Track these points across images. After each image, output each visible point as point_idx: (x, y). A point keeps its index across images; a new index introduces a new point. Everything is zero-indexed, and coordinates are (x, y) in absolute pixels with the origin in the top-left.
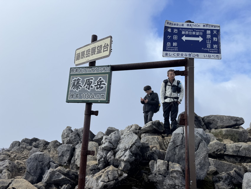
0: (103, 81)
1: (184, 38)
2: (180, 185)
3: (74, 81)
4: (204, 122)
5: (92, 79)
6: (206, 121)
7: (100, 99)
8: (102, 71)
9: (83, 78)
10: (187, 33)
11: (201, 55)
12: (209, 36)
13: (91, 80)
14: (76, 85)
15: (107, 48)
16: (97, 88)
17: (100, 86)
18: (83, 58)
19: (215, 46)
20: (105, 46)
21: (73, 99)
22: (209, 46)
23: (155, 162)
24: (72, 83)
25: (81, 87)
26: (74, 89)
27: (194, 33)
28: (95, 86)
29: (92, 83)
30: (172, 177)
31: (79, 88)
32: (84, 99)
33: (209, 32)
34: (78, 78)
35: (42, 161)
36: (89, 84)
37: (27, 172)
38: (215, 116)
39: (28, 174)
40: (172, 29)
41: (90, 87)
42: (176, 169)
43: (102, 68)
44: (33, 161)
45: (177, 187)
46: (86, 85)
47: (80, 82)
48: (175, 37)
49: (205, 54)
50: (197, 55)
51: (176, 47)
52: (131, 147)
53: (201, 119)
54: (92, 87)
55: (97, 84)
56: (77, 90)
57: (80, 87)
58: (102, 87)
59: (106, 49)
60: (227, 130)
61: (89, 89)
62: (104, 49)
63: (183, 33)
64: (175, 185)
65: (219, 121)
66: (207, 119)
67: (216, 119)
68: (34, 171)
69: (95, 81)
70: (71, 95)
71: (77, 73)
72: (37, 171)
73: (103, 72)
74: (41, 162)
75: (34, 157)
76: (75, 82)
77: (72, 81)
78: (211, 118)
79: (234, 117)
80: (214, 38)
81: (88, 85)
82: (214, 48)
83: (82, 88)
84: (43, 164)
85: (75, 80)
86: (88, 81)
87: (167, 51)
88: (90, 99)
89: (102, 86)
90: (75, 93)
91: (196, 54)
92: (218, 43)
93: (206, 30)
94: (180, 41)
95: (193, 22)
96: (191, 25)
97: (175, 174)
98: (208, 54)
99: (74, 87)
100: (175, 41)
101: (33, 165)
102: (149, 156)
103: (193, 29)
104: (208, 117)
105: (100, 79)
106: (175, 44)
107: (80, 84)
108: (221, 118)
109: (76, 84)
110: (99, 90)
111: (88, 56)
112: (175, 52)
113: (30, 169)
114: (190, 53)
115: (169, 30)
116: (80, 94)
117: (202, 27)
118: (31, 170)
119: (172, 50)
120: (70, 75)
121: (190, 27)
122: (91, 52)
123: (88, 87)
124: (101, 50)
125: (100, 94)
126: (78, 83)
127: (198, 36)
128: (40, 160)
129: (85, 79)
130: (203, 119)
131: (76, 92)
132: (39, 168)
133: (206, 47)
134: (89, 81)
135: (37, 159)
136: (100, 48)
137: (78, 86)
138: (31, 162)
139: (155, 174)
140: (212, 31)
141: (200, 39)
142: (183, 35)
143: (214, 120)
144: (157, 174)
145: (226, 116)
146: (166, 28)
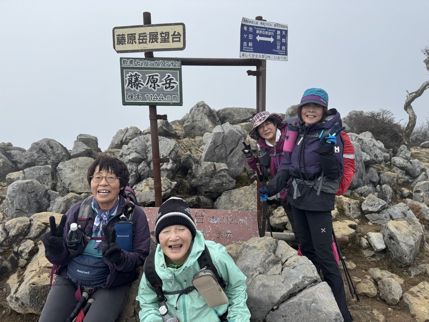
0: (173, 79)
1: (259, 38)
2: (227, 182)
3: (129, 76)
4: (218, 116)
5: (158, 75)
6: (221, 115)
7: (172, 100)
8: (170, 65)
9: (144, 75)
10: (261, 32)
11: (272, 56)
12: (279, 37)
13: (155, 77)
14: (135, 83)
15: (180, 38)
16: (166, 88)
17: (169, 85)
18: (132, 43)
19: (283, 48)
20: (174, 35)
21: (132, 101)
22: (278, 47)
23: (199, 166)
24: (127, 79)
25: (143, 85)
26: (132, 87)
27: (267, 33)
28: (163, 84)
29: (158, 81)
30: (219, 176)
31: (140, 87)
32: (150, 100)
33: (279, 32)
34: (136, 74)
35: (34, 192)
36: (154, 82)
37: (16, 209)
38: (231, 109)
39: (18, 213)
40: (248, 26)
41: (156, 86)
42: (223, 168)
43: (170, 63)
44: (19, 194)
45: (224, 184)
46: (150, 84)
47: (139, 79)
48: (251, 37)
49: (276, 55)
50: (269, 57)
51: (252, 47)
52: (170, 154)
53: (215, 113)
54: (158, 86)
55: (164, 82)
56: (137, 88)
57: (140, 85)
58: (173, 87)
59: (178, 39)
60: (246, 125)
61: (154, 88)
62: (173, 38)
63: (258, 32)
64: (223, 183)
65: (236, 114)
66: (223, 113)
67: (232, 112)
68: (27, 207)
69: (161, 78)
70: (129, 96)
71: (132, 66)
72: (31, 205)
73: (171, 67)
74: (32, 193)
75: (18, 188)
76: (132, 79)
77: (126, 77)
78: (227, 112)
79: (250, 109)
80: (283, 39)
81: (152, 83)
82: (282, 50)
83: (144, 88)
84: (36, 195)
85: (131, 76)
86: (151, 77)
87: (244, 51)
88: (158, 100)
89: (172, 85)
90: (135, 94)
91: (268, 55)
92: (285, 44)
93: (276, 30)
94: (254, 41)
95: (266, 21)
96: (264, 24)
97: (223, 173)
98: (277, 56)
99: (132, 85)
100: (251, 41)
101: (22, 199)
102: (183, 162)
103: (266, 28)
104: (224, 110)
105: (169, 76)
106: (250, 44)
107: (141, 81)
108: (237, 111)
109: (133, 81)
110: (168, 90)
111: (143, 43)
112: (251, 53)
113: (19, 205)
114: (263, 54)
115: (245, 28)
116: (143, 95)
117: (273, 27)
118: (21, 206)
119: (248, 50)
120: (122, 69)
121: (263, 26)
122: (148, 38)
123: (153, 86)
124: (168, 38)
125: (171, 95)
126: (136, 80)
127: (269, 37)
128: (30, 191)
129: (147, 75)
130: (217, 113)
131: (136, 91)
132: (32, 201)
133: (276, 49)
134: (153, 78)
135: (24, 191)
136: (166, 36)
137: (137, 85)
138: (16, 195)
139: (201, 177)
140: (281, 31)
141: (272, 40)
142: (257, 35)
143: (230, 114)
144: (204, 176)
145: (242, 108)
146: (243, 26)
